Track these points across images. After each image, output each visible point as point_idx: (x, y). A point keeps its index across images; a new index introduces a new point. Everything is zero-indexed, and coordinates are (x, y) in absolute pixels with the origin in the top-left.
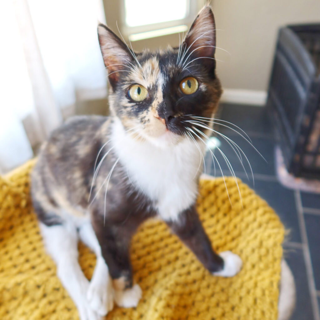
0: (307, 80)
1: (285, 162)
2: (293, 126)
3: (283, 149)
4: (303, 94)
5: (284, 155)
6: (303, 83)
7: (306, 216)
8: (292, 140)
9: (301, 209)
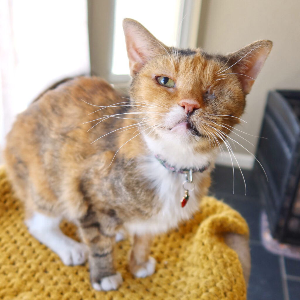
0: (293, 140)
1: (270, 227)
2: (279, 188)
3: (268, 214)
4: (289, 154)
5: (269, 220)
6: (289, 144)
7: (290, 283)
8: (278, 203)
9: (285, 276)
